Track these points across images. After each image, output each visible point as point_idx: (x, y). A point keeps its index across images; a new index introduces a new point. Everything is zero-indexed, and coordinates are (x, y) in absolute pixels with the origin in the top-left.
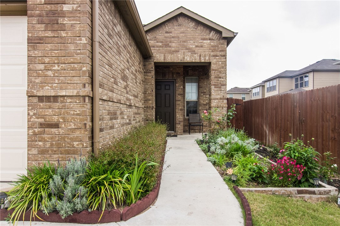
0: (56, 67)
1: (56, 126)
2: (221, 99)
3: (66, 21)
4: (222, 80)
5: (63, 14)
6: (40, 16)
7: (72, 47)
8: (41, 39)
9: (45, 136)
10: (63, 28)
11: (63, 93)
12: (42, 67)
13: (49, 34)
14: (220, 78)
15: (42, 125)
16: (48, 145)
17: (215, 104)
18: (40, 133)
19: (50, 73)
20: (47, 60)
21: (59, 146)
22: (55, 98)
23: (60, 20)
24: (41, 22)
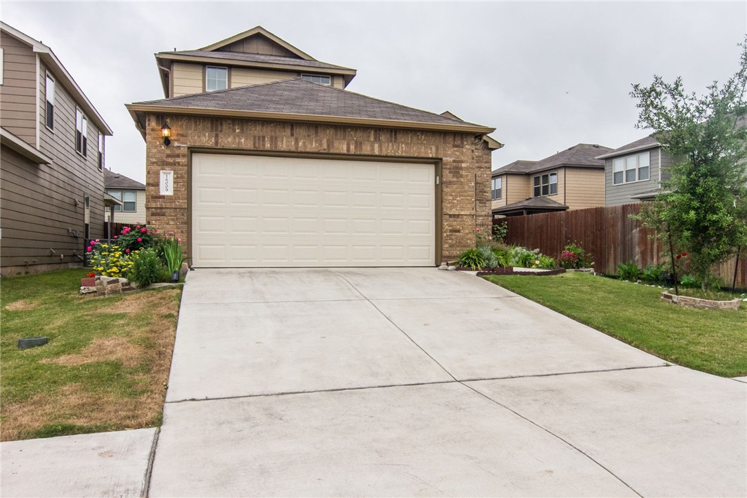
0: (458, 199)
1: (458, 231)
2: (486, 216)
3: (463, 173)
4: (487, 194)
5: (461, 168)
6: (450, 169)
7: (467, 188)
8: (450, 182)
9: (453, 237)
10: (462, 176)
11: (463, 213)
12: (451, 198)
13: (455, 179)
14: (485, 192)
15: (451, 231)
16: (454, 242)
17: (480, 221)
18: (450, 235)
19: (455, 201)
20: (454, 194)
21: (460, 243)
22: (458, 215)
23: (461, 172)
24: (450, 172)
